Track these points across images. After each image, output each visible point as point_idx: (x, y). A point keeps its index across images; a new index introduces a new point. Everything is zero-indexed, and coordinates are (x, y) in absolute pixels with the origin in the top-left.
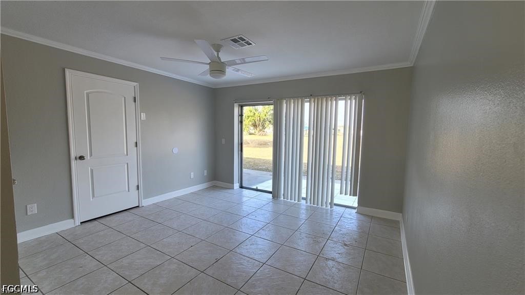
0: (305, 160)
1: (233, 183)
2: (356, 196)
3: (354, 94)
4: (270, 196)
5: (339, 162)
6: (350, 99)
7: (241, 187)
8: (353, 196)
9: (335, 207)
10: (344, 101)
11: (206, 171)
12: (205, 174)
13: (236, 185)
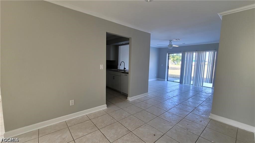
0: (192, 75)
1: (165, 79)
2: (212, 83)
3: (212, 50)
4: (179, 83)
5: (205, 77)
6: (211, 52)
7: (167, 80)
8: (211, 83)
9: (203, 87)
10: (208, 52)
11: (156, 75)
12: (156, 76)
13: (166, 80)
